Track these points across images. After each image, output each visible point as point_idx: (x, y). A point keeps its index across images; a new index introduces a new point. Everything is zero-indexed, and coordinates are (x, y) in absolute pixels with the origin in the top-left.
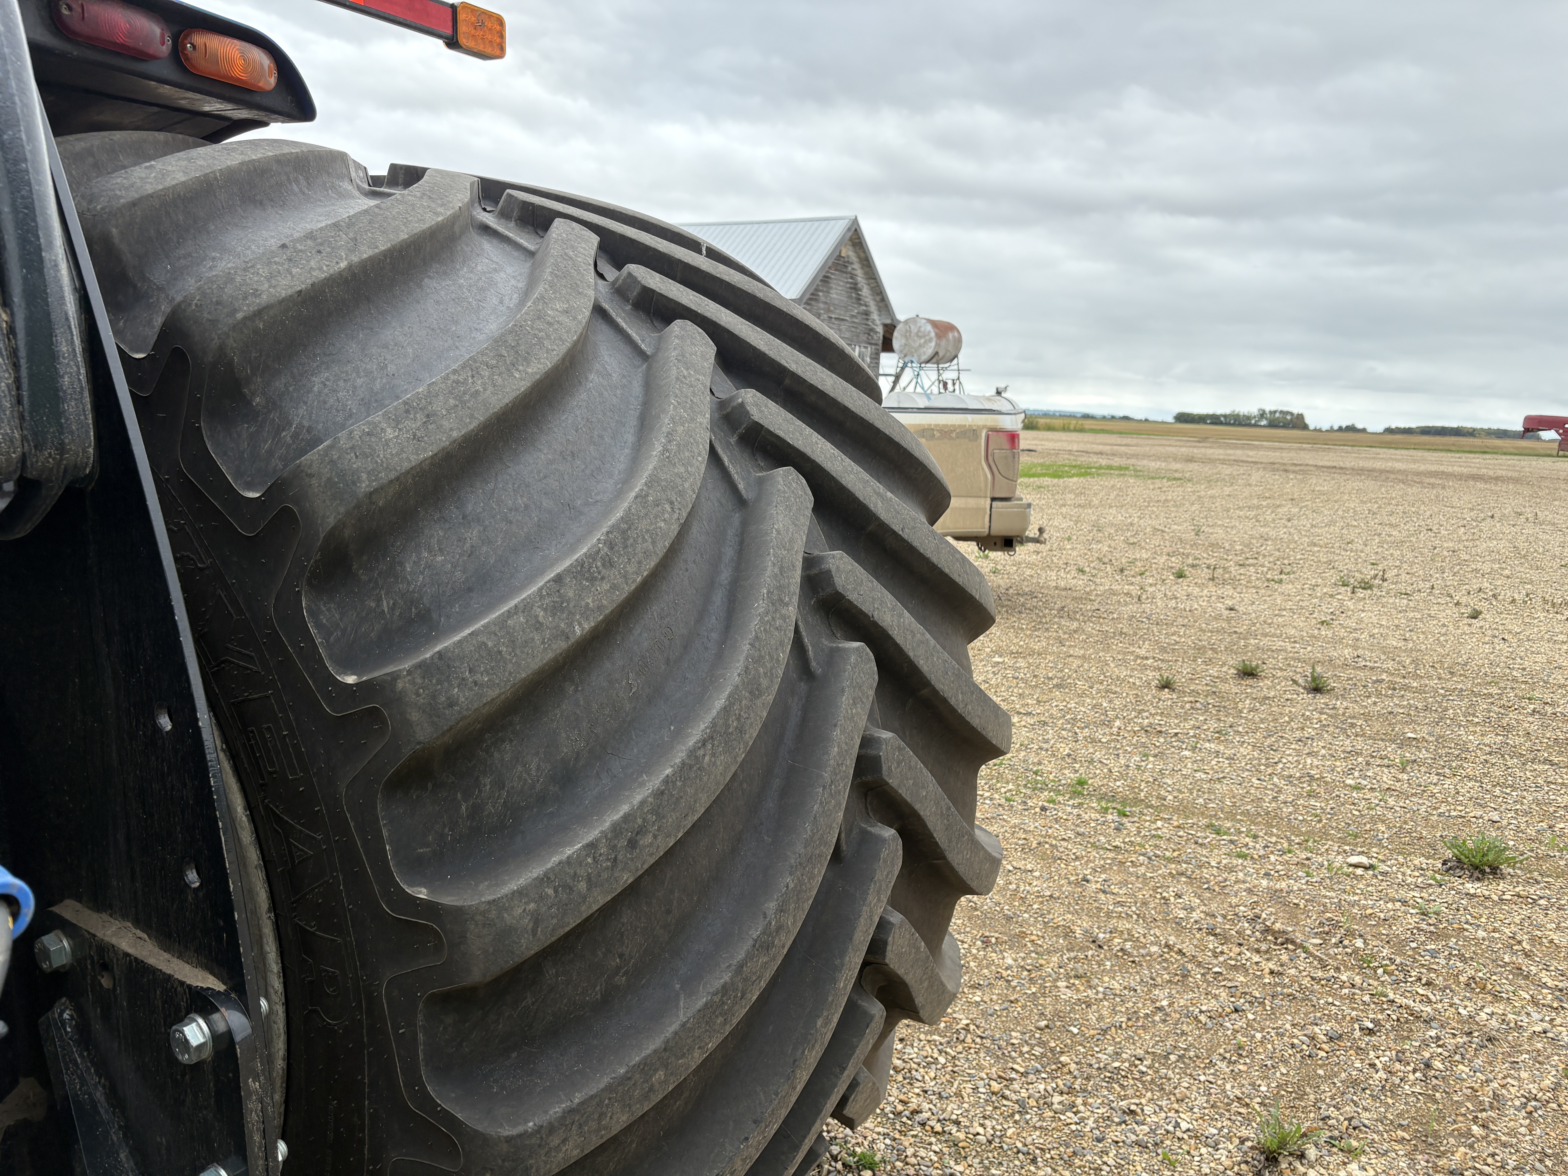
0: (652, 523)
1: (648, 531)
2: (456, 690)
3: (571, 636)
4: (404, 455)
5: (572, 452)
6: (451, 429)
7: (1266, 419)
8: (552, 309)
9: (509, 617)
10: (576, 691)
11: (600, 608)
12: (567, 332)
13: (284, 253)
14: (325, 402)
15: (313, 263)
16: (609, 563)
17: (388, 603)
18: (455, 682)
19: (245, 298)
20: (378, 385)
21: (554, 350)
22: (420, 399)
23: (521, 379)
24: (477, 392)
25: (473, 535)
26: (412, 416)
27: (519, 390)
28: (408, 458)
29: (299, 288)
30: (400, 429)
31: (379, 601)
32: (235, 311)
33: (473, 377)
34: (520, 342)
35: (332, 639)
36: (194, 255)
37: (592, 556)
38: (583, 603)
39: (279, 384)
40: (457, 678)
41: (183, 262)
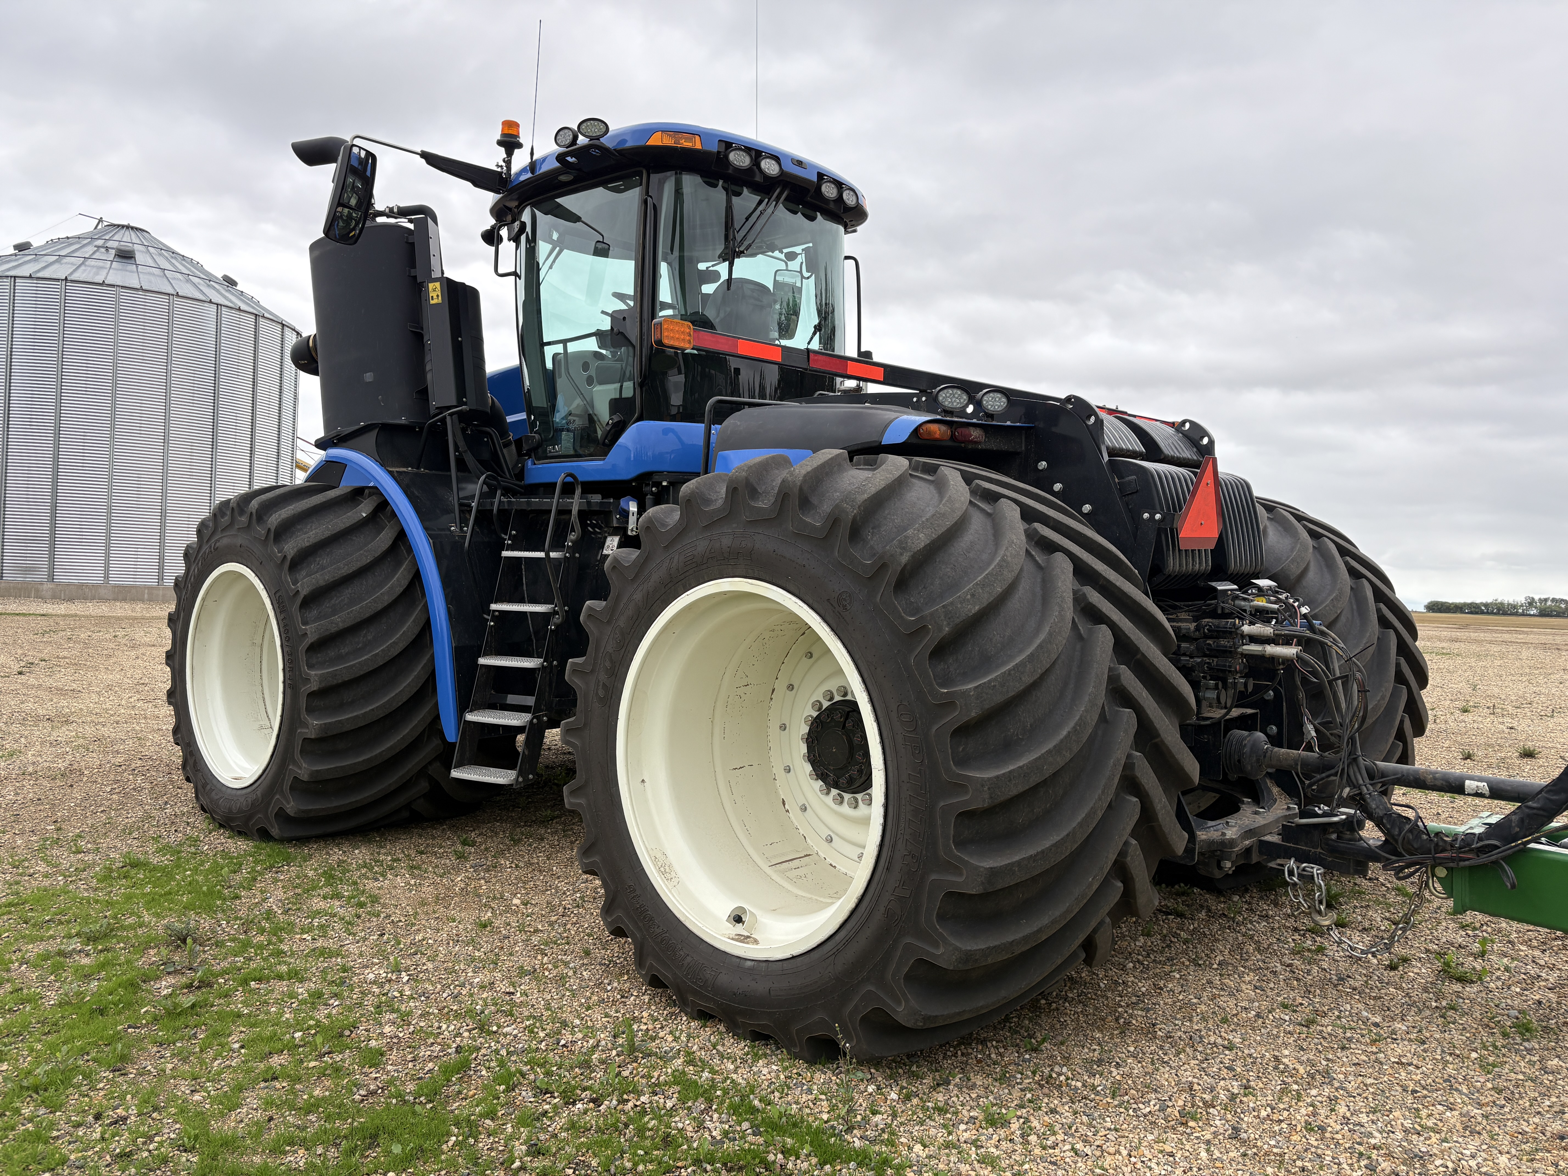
7: (1536, 608)
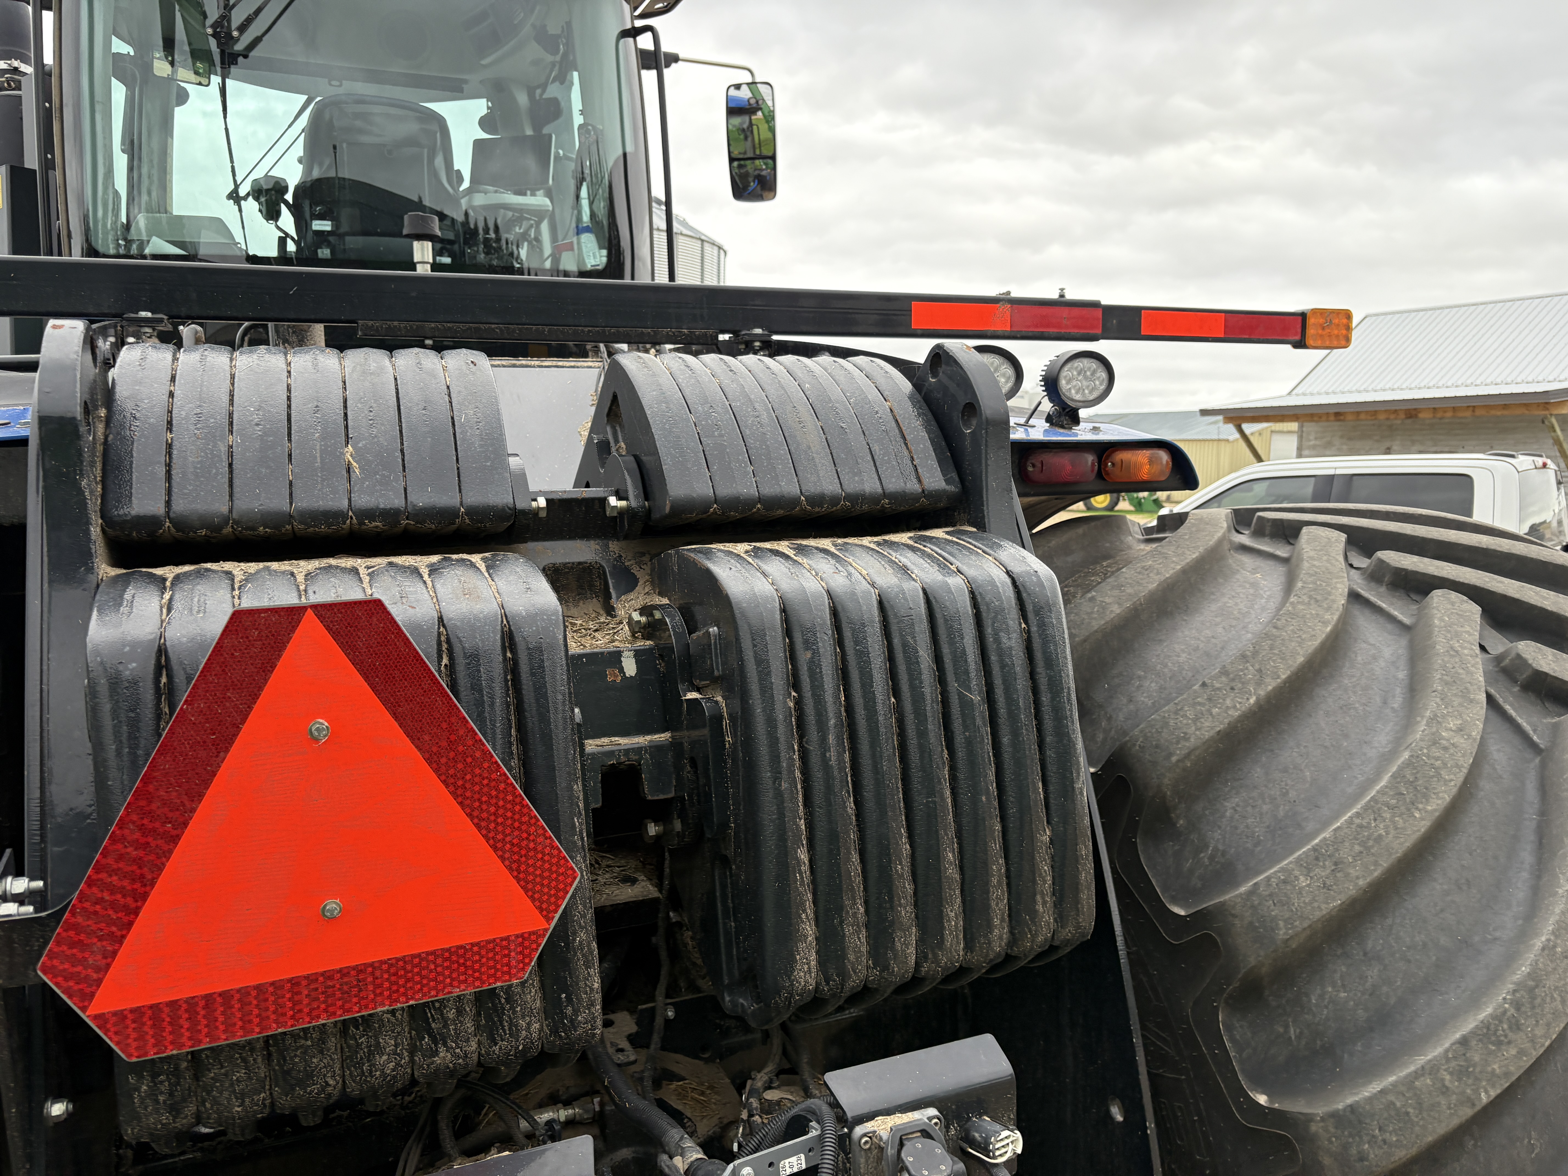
0: (1560, 979)
1: (1556, 988)
2: (1367, 1146)
3: (1477, 1103)
4: (1316, 905)
5: (1467, 880)
6: (1358, 878)
8: (1447, 729)
9: (1416, 1078)
10: (1475, 1146)
11: (1507, 1074)
12: (1464, 756)
13: (1205, 692)
14: (1236, 828)
15: (1228, 702)
16: (1516, 1026)
17: (1295, 1031)
18: (1365, 1138)
19: (1178, 743)
20: (1281, 813)
21: (1451, 780)
22: (1328, 845)
23: (1422, 819)
24: (1380, 836)
25: (1373, 973)
26: (1321, 864)
27: (1419, 831)
28: (1319, 907)
29: (1218, 729)
30: (1311, 878)
31: (1287, 1027)
32: (1170, 755)
33: (1375, 820)
34: (1418, 776)
35: (1244, 1055)
36: (1125, 674)
37: (1499, 1017)
38: (1489, 1069)
39: (1198, 807)
40: (1367, 1134)
41: (1117, 681)
